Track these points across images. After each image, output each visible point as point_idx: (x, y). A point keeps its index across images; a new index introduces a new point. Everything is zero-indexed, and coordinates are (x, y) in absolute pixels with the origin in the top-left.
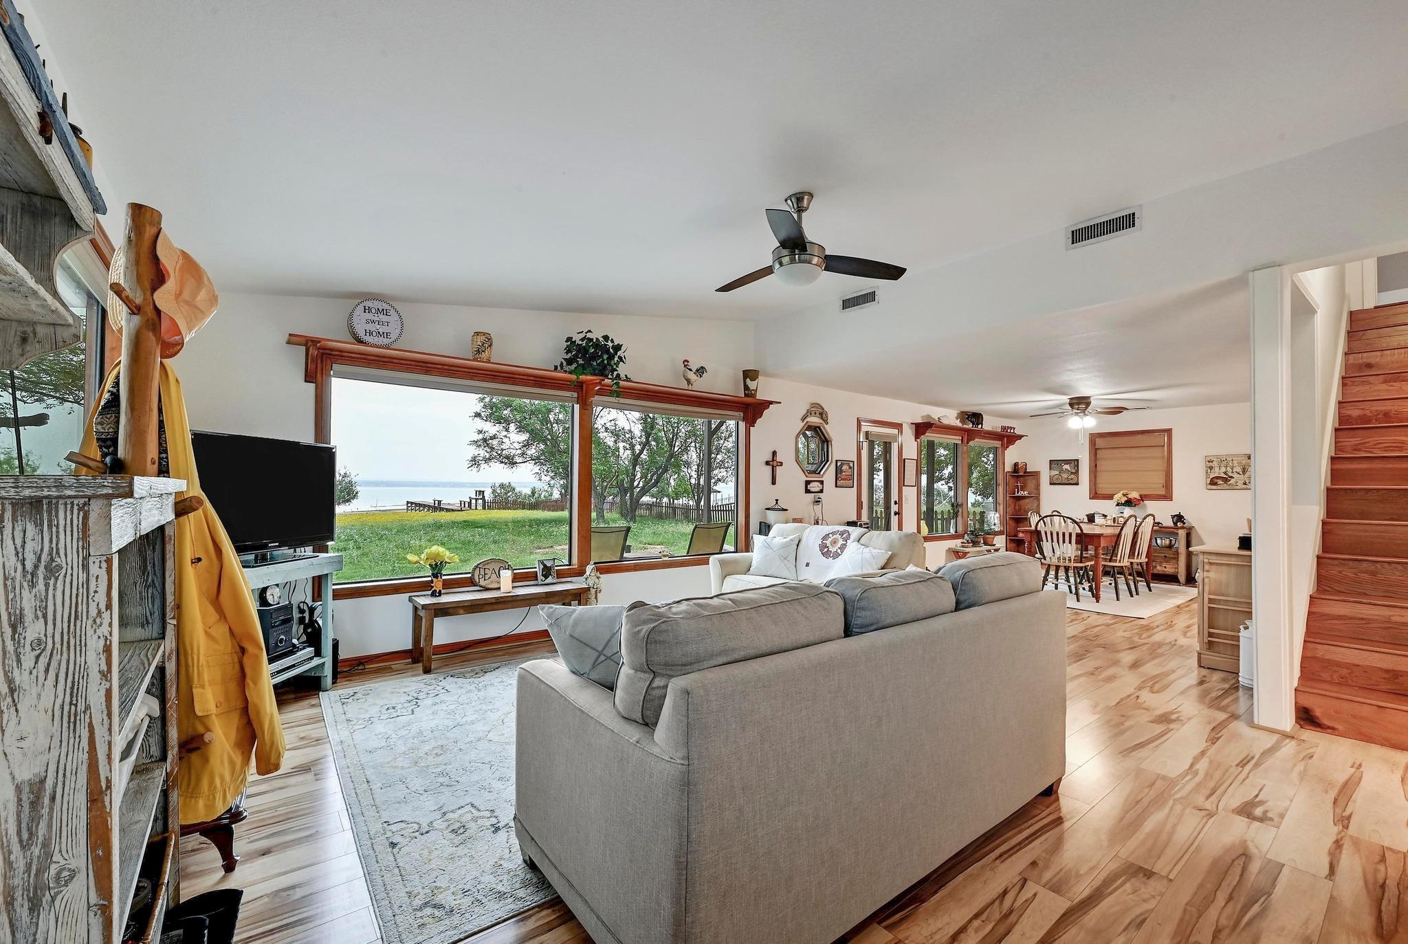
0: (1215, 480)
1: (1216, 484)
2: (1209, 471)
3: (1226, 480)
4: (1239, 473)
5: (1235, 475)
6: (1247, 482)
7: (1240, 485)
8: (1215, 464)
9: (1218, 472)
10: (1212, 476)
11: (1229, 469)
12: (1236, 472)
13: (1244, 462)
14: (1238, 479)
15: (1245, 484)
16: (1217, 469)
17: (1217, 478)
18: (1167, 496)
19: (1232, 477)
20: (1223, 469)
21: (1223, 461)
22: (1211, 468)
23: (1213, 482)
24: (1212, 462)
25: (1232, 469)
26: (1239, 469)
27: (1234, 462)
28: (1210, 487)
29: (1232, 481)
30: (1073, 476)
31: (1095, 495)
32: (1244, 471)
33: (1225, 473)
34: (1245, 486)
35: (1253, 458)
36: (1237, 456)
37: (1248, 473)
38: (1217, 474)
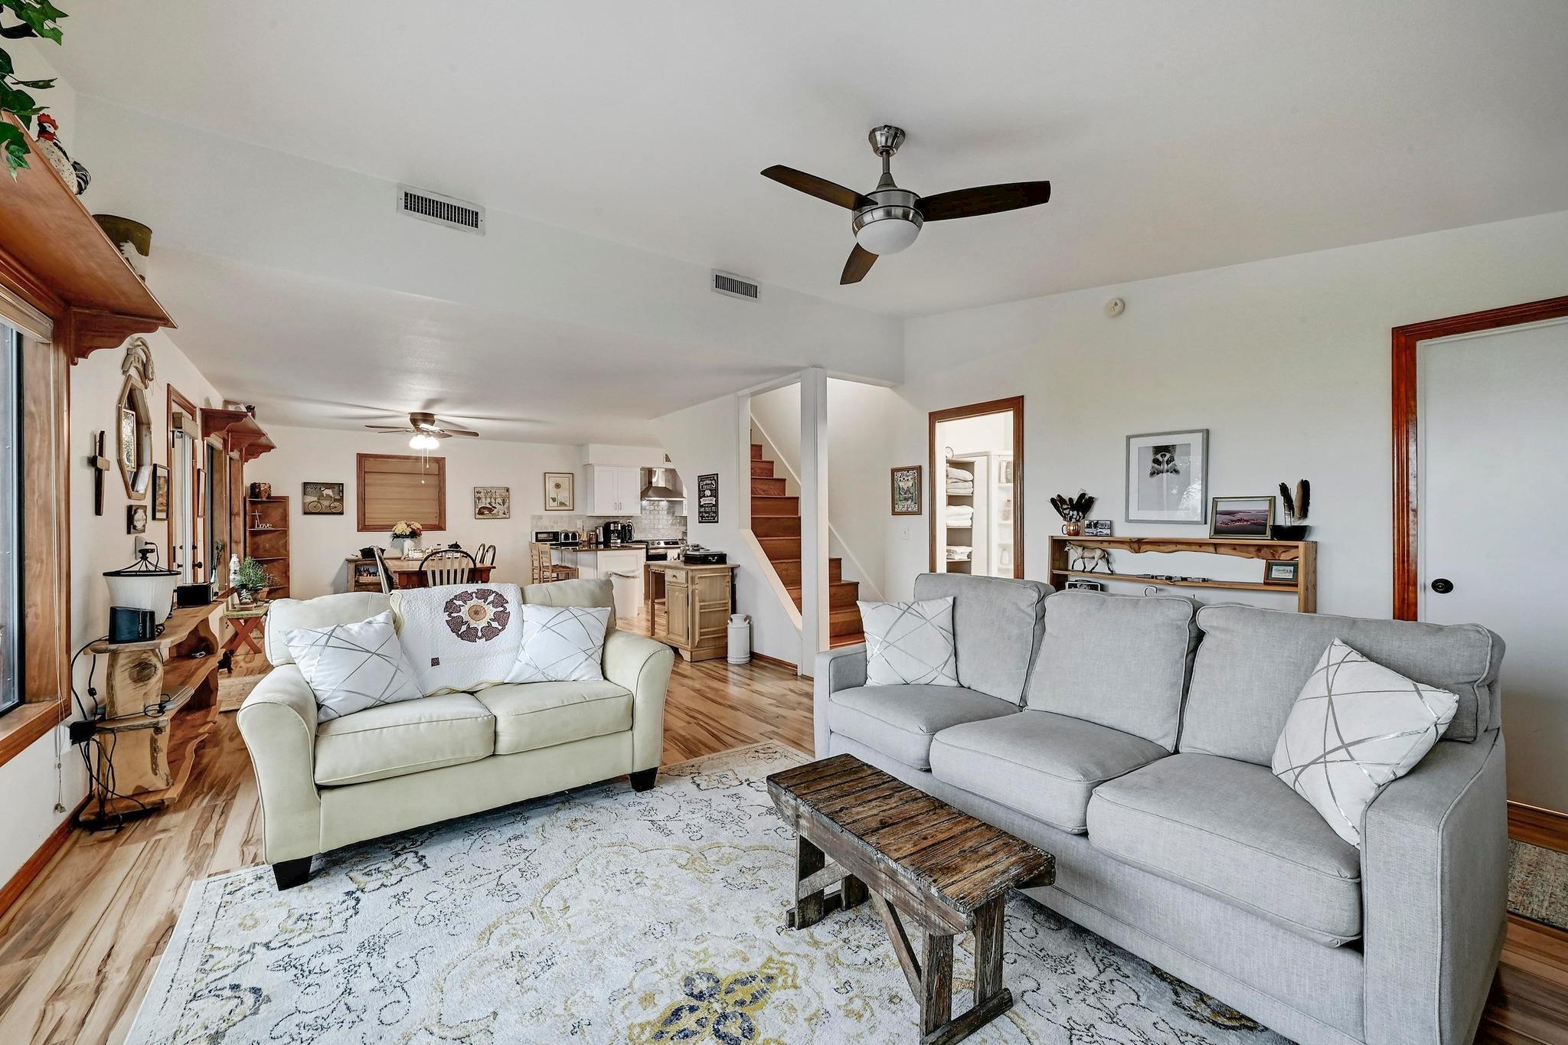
0: (482, 510)
1: (482, 514)
2: (477, 501)
3: (490, 510)
4: (500, 504)
5: (497, 506)
6: (506, 511)
7: (501, 514)
8: (482, 495)
9: (484, 503)
10: (480, 506)
11: (493, 500)
12: (498, 503)
13: (503, 494)
14: (499, 509)
15: (504, 514)
16: (484, 500)
17: (484, 508)
18: (440, 527)
19: (495, 508)
20: (489, 500)
21: (489, 492)
22: (479, 499)
23: (481, 513)
24: (480, 492)
25: (495, 500)
26: (499, 500)
27: (497, 494)
28: (478, 516)
29: (495, 511)
30: (336, 504)
31: (363, 527)
32: (504, 503)
33: (490, 504)
35: (511, 491)
36: (499, 488)
37: (507, 504)
38: (483, 505)
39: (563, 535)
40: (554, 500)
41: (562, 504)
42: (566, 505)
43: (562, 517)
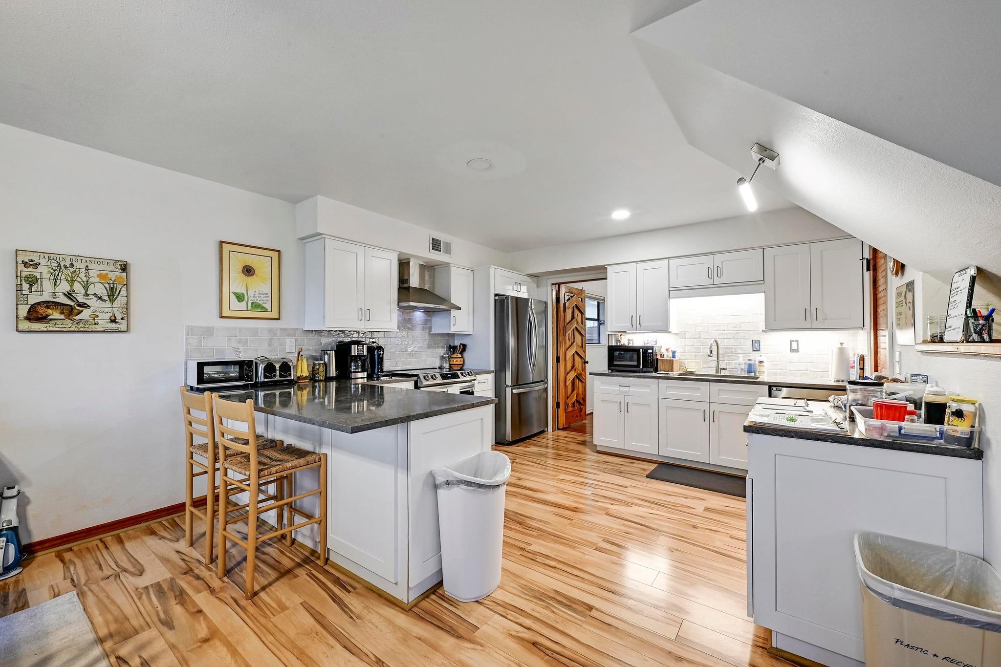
1: (43, 319)
2: (26, 286)
4: (100, 298)
5: (93, 302)
6: (119, 317)
7: (103, 322)
8: (44, 271)
9: (46, 292)
10: (33, 299)
11: (78, 287)
12: (95, 295)
13: (112, 276)
14: (103, 310)
15: (114, 321)
16: (48, 285)
17: (48, 304)
19: (84, 305)
20: (64, 287)
21: (65, 267)
22: (32, 281)
23: (36, 314)
24: (36, 266)
25: (86, 287)
26: (99, 289)
27: (91, 273)
28: (25, 325)
29: (86, 314)
32: (112, 294)
33: (68, 295)
34: (114, 326)
35: (133, 271)
36: (99, 261)
37: (120, 301)
38: (46, 297)
39: (261, 368)
40: (240, 297)
41: (256, 306)
42: (265, 310)
43: (255, 332)
